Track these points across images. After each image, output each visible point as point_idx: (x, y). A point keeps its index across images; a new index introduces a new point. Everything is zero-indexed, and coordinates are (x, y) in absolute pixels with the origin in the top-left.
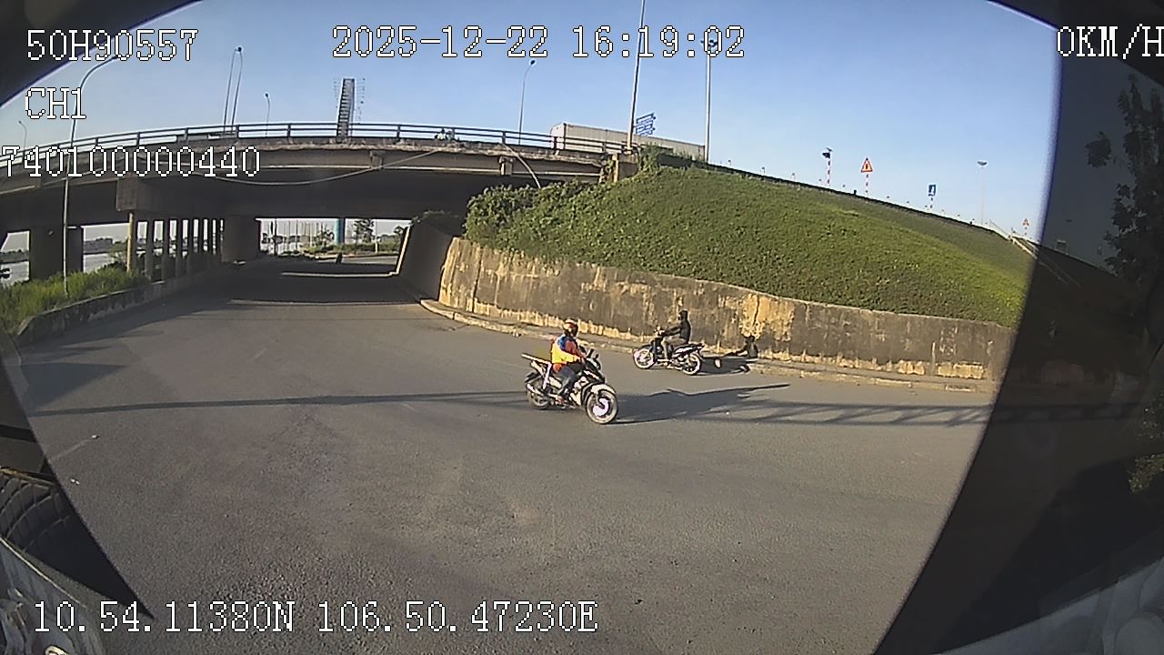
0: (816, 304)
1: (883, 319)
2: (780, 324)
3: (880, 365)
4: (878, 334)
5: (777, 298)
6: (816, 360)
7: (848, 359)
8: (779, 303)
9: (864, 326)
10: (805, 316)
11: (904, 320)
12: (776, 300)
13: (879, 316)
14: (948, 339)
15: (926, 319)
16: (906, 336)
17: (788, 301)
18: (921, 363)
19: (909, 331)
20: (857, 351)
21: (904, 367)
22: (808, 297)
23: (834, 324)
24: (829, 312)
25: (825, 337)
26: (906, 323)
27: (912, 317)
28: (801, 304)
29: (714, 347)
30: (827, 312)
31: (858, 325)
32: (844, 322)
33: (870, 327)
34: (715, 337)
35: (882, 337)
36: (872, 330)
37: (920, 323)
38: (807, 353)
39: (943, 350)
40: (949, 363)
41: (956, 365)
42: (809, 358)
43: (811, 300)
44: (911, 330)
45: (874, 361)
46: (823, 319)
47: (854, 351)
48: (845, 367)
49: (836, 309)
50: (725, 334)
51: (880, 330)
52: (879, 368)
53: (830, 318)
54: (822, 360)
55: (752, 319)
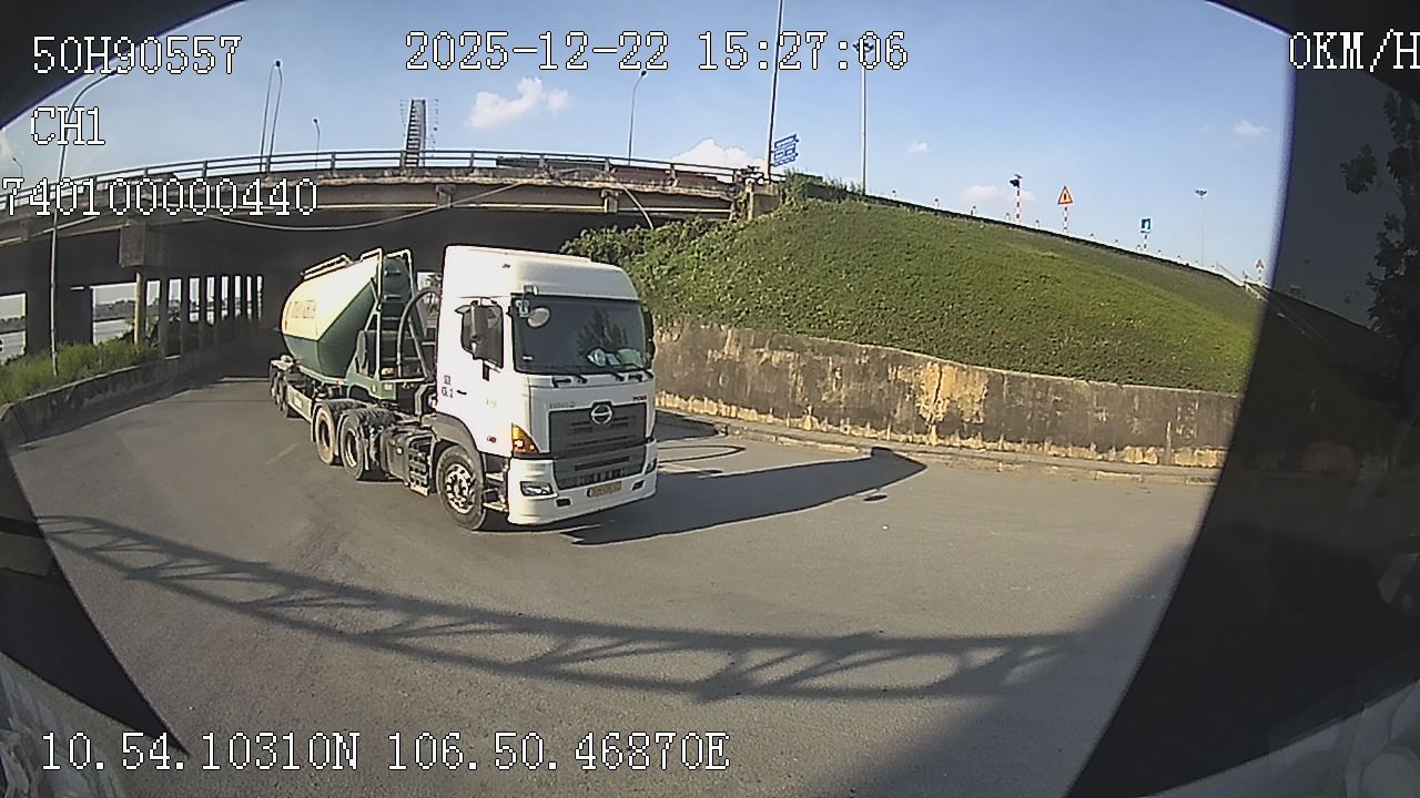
0: (1015, 373)
1: (1104, 393)
2: (969, 401)
3: (1101, 453)
4: (1097, 412)
5: (965, 366)
6: (1018, 447)
7: (1059, 446)
8: (968, 373)
9: (1079, 402)
10: (1003, 390)
11: (1130, 394)
12: (964, 370)
13: (1097, 388)
14: (1187, 418)
15: (1158, 391)
16: (1134, 414)
17: (981, 371)
18: (1152, 448)
19: (1136, 408)
20: (1070, 436)
21: (1133, 455)
22: (1005, 365)
23: (1040, 400)
24: (1034, 385)
25: (1029, 416)
26: (1133, 396)
27: (1140, 390)
28: (997, 374)
29: (883, 432)
30: (1030, 384)
31: (1071, 401)
32: (1054, 398)
33: (1087, 404)
34: (885, 418)
35: (1103, 416)
36: (1089, 407)
37: (1150, 397)
38: (1005, 439)
39: (1180, 432)
40: (1189, 449)
41: (1197, 451)
42: (1007, 446)
43: (1008, 369)
44: (1139, 407)
45: (1093, 447)
46: (1025, 393)
47: (1066, 435)
48: (1055, 455)
49: (1042, 380)
50: (897, 416)
51: (1100, 407)
52: (1100, 457)
53: (1035, 391)
54: (1025, 447)
55: (932, 396)
